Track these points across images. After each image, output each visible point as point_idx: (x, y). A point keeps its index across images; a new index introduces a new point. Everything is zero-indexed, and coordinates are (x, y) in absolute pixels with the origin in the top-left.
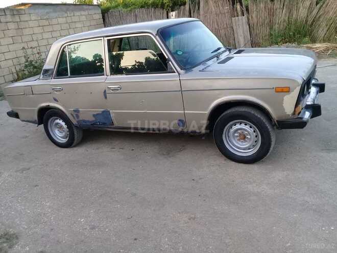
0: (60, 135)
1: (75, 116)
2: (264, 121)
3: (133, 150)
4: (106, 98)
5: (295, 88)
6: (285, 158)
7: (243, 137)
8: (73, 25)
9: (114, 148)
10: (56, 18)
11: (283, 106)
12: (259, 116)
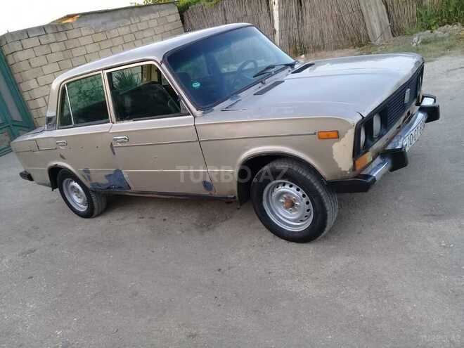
0: (79, 202)
1: (86, 177)
2: (312, 181)
3: (165, 220)
4: (114, 154)
5: (347, 132)
6: (359, 233)
7: (291, 205)
8: (139, 35)
9: (143, 218)
10: (116, 28)
11: (334, 160)
12: (304, 174)
